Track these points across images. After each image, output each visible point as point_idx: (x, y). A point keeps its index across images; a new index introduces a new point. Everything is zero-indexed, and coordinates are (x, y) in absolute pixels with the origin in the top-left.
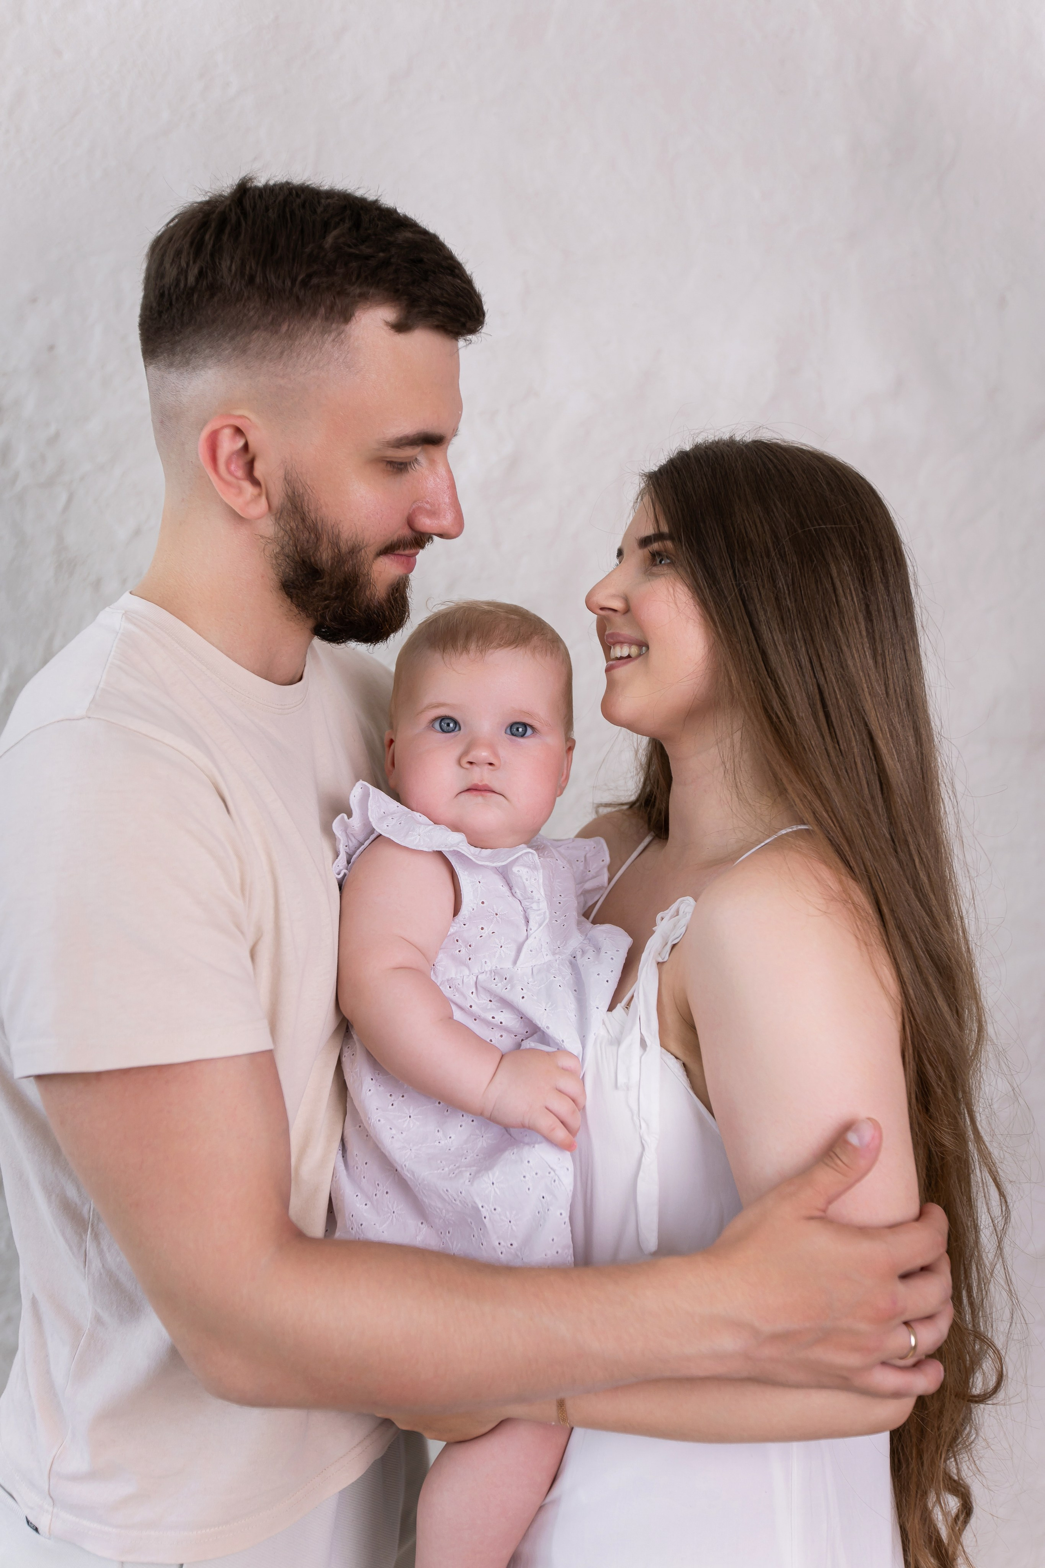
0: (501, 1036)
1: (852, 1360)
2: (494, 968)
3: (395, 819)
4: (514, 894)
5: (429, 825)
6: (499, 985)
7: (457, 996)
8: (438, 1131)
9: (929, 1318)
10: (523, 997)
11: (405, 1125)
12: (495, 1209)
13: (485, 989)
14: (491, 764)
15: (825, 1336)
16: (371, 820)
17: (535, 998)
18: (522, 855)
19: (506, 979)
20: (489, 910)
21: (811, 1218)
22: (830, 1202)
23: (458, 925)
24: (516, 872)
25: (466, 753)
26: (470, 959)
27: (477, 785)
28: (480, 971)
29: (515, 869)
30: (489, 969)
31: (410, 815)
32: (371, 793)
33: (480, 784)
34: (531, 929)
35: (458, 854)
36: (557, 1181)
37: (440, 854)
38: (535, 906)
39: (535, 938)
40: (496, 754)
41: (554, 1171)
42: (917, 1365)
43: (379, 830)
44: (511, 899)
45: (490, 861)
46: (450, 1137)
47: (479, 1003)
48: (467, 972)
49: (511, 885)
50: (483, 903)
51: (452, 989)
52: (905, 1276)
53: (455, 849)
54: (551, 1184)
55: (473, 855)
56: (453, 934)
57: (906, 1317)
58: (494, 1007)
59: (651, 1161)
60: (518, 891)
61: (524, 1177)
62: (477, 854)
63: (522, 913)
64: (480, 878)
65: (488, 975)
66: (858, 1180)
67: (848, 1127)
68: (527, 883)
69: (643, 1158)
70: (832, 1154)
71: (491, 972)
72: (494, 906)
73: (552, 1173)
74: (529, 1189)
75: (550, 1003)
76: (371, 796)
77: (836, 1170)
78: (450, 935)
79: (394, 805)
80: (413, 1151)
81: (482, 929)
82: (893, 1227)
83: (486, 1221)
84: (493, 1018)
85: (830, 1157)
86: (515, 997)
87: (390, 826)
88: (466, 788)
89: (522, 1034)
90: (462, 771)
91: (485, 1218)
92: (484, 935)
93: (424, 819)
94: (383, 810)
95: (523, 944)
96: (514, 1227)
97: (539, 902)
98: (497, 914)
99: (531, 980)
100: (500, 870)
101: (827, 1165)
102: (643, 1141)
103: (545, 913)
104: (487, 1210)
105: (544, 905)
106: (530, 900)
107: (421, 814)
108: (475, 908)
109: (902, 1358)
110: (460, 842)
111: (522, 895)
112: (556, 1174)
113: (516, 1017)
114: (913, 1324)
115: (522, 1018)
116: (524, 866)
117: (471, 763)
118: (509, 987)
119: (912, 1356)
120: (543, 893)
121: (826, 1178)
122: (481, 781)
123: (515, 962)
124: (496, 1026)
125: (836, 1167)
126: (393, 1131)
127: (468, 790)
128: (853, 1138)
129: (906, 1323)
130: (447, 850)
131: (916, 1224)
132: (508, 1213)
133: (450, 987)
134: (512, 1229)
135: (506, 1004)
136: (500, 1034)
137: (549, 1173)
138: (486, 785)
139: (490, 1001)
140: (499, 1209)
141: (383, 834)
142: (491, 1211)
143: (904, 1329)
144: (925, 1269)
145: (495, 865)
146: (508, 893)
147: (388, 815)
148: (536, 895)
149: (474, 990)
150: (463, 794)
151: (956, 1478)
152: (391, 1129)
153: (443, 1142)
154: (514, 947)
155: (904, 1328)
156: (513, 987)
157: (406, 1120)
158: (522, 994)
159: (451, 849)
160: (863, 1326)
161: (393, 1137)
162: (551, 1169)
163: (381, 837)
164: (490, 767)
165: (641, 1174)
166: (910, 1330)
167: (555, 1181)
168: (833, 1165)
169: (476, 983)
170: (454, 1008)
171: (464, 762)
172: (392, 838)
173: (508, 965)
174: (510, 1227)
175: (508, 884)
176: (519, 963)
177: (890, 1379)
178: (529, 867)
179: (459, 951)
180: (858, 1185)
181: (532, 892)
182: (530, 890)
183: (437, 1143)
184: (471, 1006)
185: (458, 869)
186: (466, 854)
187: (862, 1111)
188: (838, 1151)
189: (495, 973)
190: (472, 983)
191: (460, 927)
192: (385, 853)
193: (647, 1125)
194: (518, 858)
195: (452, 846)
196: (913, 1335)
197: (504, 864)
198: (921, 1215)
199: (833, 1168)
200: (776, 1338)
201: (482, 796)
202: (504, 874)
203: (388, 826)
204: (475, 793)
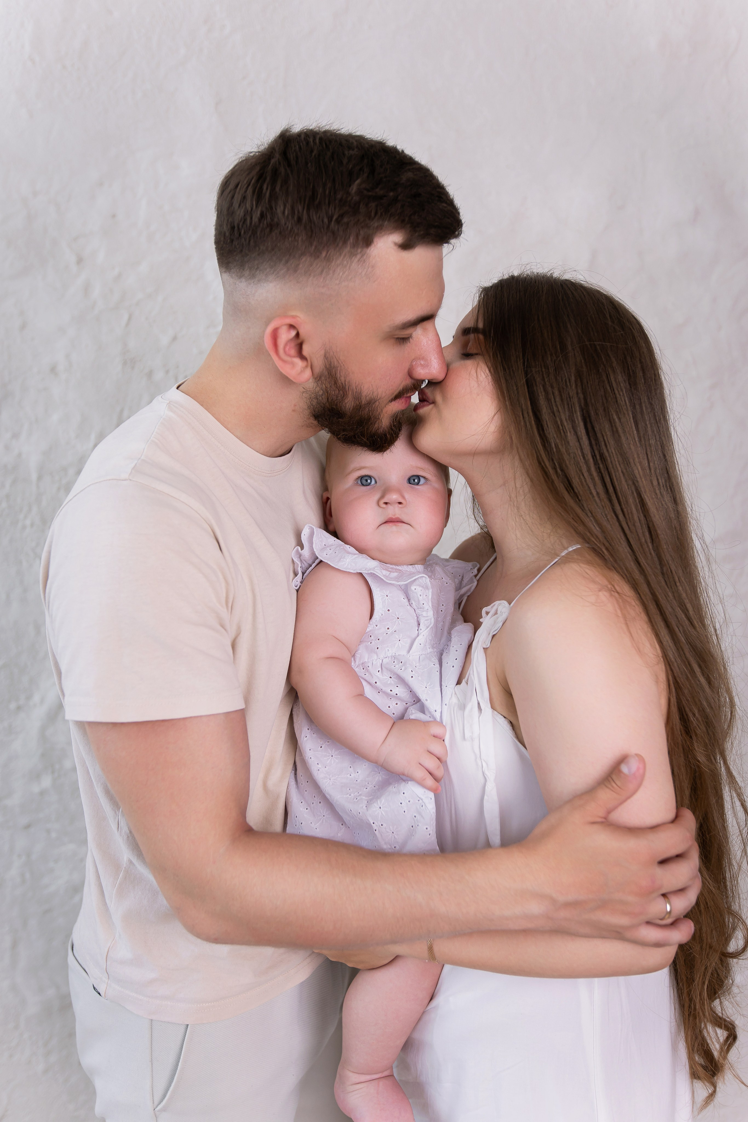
0: (397, 704)
1: (623, 921)
2: (394, 654)
3: (332, 550)
4: (411, 604)
5: (355, 554)
6: (397, 666)
7: (367, 675)
8: (350, 767)
9: (682, 890)
10: (412, 677)
11: (328, 762)
12: (382, 825)
13: (387, 669)
14: (400, 503)
15: (603, 905)
16: (315, 550)
17: (420, 678)
18: (418, 578)
19: (401, 663)
20: (393, 615)
21: (594, 823)
22: (609, 812)
23: (372, 626)
24: (414, 590)
25: (382, 497)
26: (378, 648)
27: (392, 518)
28: (384, 656)
29: (413, 588)
30: (391, 655)
31: (342, 547)
32: (315, 532)
33: (393, 517)
34: (421, 630)
35: (373, 575)
36: (424, 806)
37: (361, 574)
38: (424, 614)
39: (424, 635)
40: (403, 497)
41: (422, 800)
42: (674, 924)
43: (320, 558)
44: (409, 607)
45: (396, 581)
46: (358, 772)
47: (383, 679)
48: (375, 657)
49: (409, 598)
50: (389, 610)
51: (364, 670)
52: (663, 862)
53: (372, 571)
54: (420, 808)
55: (384, 576)
56: (369, 632)
57: (663, 891)
58: (393, 682)
59: (491, 789)
60: (413, 603)
61: (401, 803)
62: (387, 575)
63: (416, 618)
64: (388, 593)
65: (390, 659)
66: (629, 798)
67: (623, 759)
68: (421, 598)
69: (486, 787)
70: (610, 779)
71: (392, 656)
72: (396, 613)
73: (421, 801)
74: (404, 812)
75: (430, 683)
76: (315, 534)
77: (612, 791)
78: (367, 633)
79: (332, 539)
80: (331, 780)
81: (388, 629)
82: (654, 828)
83: (376, 832)
84: (391, 691)
85: (609, 781)
86: (406, 675)
87: (328, 555)
88: (384, 521)
89: (411, 702)
90: (381, 510)
91: (376, 830)
92: (389, 633)
93: (352, 550)
94: (324, 544)
95: (415, 639)
96: (396, 836)
97: (428, 611)
98: (398, 618)
99: (418, 664)
100: (402, 587)
101: (606, 787)
102: (485, 775)
103: (431, 619)
104: (377, 825)
105: (431, 613)
106: (422, 610)
107: (350, 546)
108: (383, 614)
109: (661, 919)
110: (375, 567)
111: (416, 605)
112: (423, 802)
113: (407, 690)
114: (669, 896)
115: (411, 691)
116: (420, 586)
117: (386, 503)
118: (403, 669)
119: (669, 918)
120: (431, 605)
121: (605, 796)
122: (394, 515)
123: (409, 652)
124: (393, 696)
125: (612, 788)
126: (320, 766)
127: (386, 522)
128: (624, 768)
129: (664, 895)
130: (366, 572)
131: (671, 825)
132: (391, 827)
133: (363, 669)
134: (394, 837)
135: (402, 681)
136: (396, 703)
137: (419, 801)
138: (398, 518)
139: (391, 677)
140: (384, 825)
141: (323, 560)
142: (379, 826)
143: (662, 900)
144: (679, 856)
145: (399, 583)
146: (407, 603)
147: (328, 547)
148: (426, 606)
149: (380, 670)
150: (382, 525)
151: (720, 1015)
152: (318, 764)
153: (353, 775)
154: (409, 641)
155: (662, 898)
156: (405, 669)
157: (329, 758)
158: (412, 674)
159: (369, 572)
160: (631, 898)
161: (319, 770)
162: (420, 798)
163: (321, 563)
164: (400, 506)
165: (486, 797)
166: (666, 899)
167: (422, 806)
168: (610, 786)
169: (382, 664)
170: (364, 683)
171: (381, 503)
172: (329, 563)
173: (404, 652)
174: (393, 836)
175: (407, 598)
176: (411, 652)
177: (652, 934)
178: (423, 587)
179: (371, 643)
180: (629, 801)
181: (423, 604)
182: (422, 602)
183: (349, 776)
184: (376, 683)
185: (373, 587)
186: (379, 575)
187: (633, 749)
188: (614, 777)
189: (394, 657)
190: (379, 665)
191: (374, 627)
192: (324, 574)
193: (487, 764)
194: (415, 580)
195: (370, 570)
196: (669, 904)
197: (405, 583)
198: (677, 817)
199: (610, 789)
200: (568, 905)
201: (395, 525)
202: (406, 591)
203: (327, 554)
204: (391, 524)
